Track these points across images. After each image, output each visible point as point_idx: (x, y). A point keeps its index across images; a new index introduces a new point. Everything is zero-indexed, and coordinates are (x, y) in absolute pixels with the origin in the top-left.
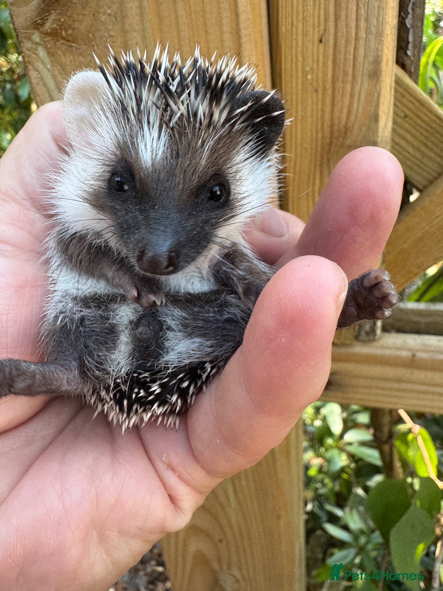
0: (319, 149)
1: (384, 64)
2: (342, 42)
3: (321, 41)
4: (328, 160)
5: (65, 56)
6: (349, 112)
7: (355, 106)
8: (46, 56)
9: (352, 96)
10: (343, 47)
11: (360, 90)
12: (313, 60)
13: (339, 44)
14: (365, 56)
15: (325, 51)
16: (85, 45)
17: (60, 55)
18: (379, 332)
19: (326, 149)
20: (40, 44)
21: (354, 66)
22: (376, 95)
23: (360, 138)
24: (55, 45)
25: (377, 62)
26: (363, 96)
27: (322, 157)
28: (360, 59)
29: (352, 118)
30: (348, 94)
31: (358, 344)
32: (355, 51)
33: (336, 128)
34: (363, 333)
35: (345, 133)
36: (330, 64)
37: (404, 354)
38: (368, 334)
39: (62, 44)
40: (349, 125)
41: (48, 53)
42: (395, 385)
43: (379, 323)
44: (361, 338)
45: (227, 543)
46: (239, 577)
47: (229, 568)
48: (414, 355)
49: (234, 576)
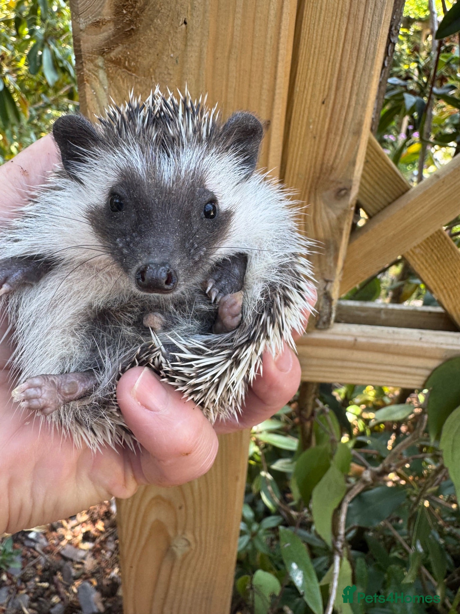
0: (310, 180)
1: (364, 126)
2: (338, 107)
3: (323, 103)
4: (316, 189)
5: (123, 81)
6: (336, 157)
7: (341, 153)
8: (105, 78)
9: (339, 146)
10: (338, 110)
11: (346, 142)
12: (316, 115)
13: (336, 107)
14: (353, 119)
15: (325, 110)
16: (144, 76)
17: (119, 80)
18: (332, 321)
19: (315, 181)
20: (102, 68)
21: (344, 124)
22: (356, 147)
23: (341, 176)
24: (116, 72)
25: (360, 124)
26: (347, 147)
27: (311, 187)
28: (349, 120)
29: (338, 161)
30: (337, 143)
31: (316, 331)
32: (346, 115)
33: (325, 166)
34: (321, 323)
35: (331, 171)
36: (328, 120)
37: (350, 339)
38: (324, 323)
39: (123, 72)
40: (335, 166)
41: (108, 76)
42: (339, 363)
43: (333, 316)
44: (319, 327)
45: (186, 509)
46: (191, 541)
47: (184, 533)
48: (356, 340)
49: (186, 540)
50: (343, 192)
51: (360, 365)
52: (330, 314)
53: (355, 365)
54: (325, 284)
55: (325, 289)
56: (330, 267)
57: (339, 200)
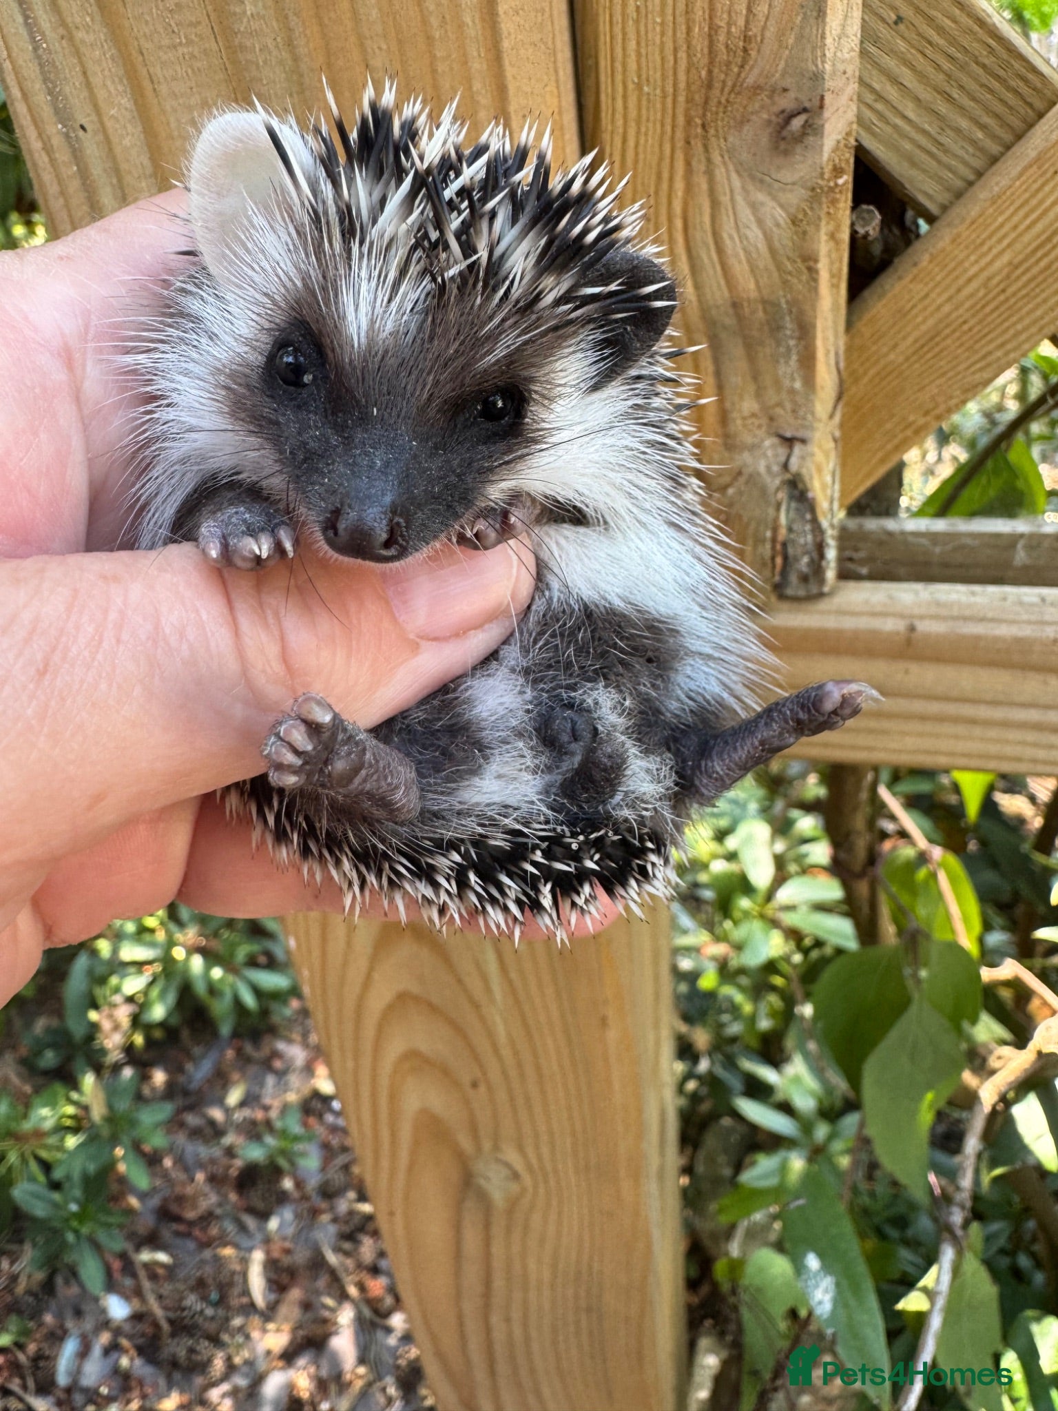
0: (681, 99)
4: (705, 127)
18: (830, 575)
19: (698, 98)
23: (781, 67)
27: (689, 121)
29: (761, 10)
31: (785, 605)
33: (721, 38)
34: (793, 578)
35: (745, 51)
37: (890, 625)
38: (805, 579)
40: (755, 32)
43: (831, 554)
44: (789, 592)
45: (490, 1088)
46: (518, 1165)
47: (496, 1148)
48: (912, 629)
49: (507, 1165)
50: (797, 123)
51: (934, 708)
52: (820, 547)
53: (918, 706)
54: (782, 452)
55: (785, 466)
56: (792, 391)
57: (786, 153)
